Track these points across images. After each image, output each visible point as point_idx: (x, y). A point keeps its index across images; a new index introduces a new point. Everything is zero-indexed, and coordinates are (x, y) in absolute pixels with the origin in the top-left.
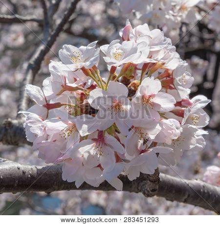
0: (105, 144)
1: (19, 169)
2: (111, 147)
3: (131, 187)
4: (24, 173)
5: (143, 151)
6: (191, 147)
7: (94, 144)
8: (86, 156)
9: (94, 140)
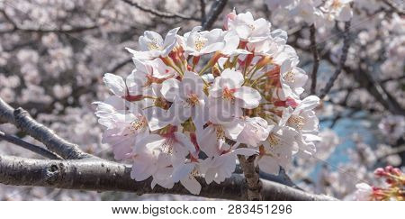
0: (176, 141)
1: (103, 166)
2: (183, 145)
3: (240, 196)
4: (108, 171)
5: (224, 152)
6: (294, 152)
7: (163, 140)
8: (157, 153)
9: (164, 135)
